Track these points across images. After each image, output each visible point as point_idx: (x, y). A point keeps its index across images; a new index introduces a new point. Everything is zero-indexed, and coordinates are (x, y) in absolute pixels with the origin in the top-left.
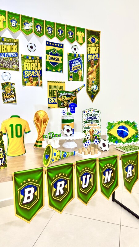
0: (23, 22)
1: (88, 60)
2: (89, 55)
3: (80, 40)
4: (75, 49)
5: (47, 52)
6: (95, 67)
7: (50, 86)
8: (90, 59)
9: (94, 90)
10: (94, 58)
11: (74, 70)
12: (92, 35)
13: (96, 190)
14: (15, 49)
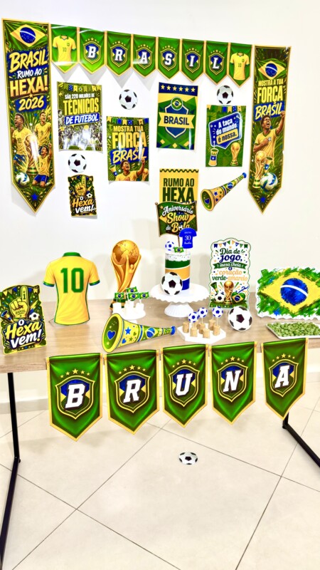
0: (112, 45)
1: (257, 118)
2: (260, 107)
3: (239, 73)
4: (225, 95)
5: (161, 108)
6: (273, 132)
7: (165, 179)
8: (261, 115)
9: (268, 186)
10: (270, 112)
11: (222, 142)
12: (270, 57)
13: (204, 403)
14: (95, 106)
